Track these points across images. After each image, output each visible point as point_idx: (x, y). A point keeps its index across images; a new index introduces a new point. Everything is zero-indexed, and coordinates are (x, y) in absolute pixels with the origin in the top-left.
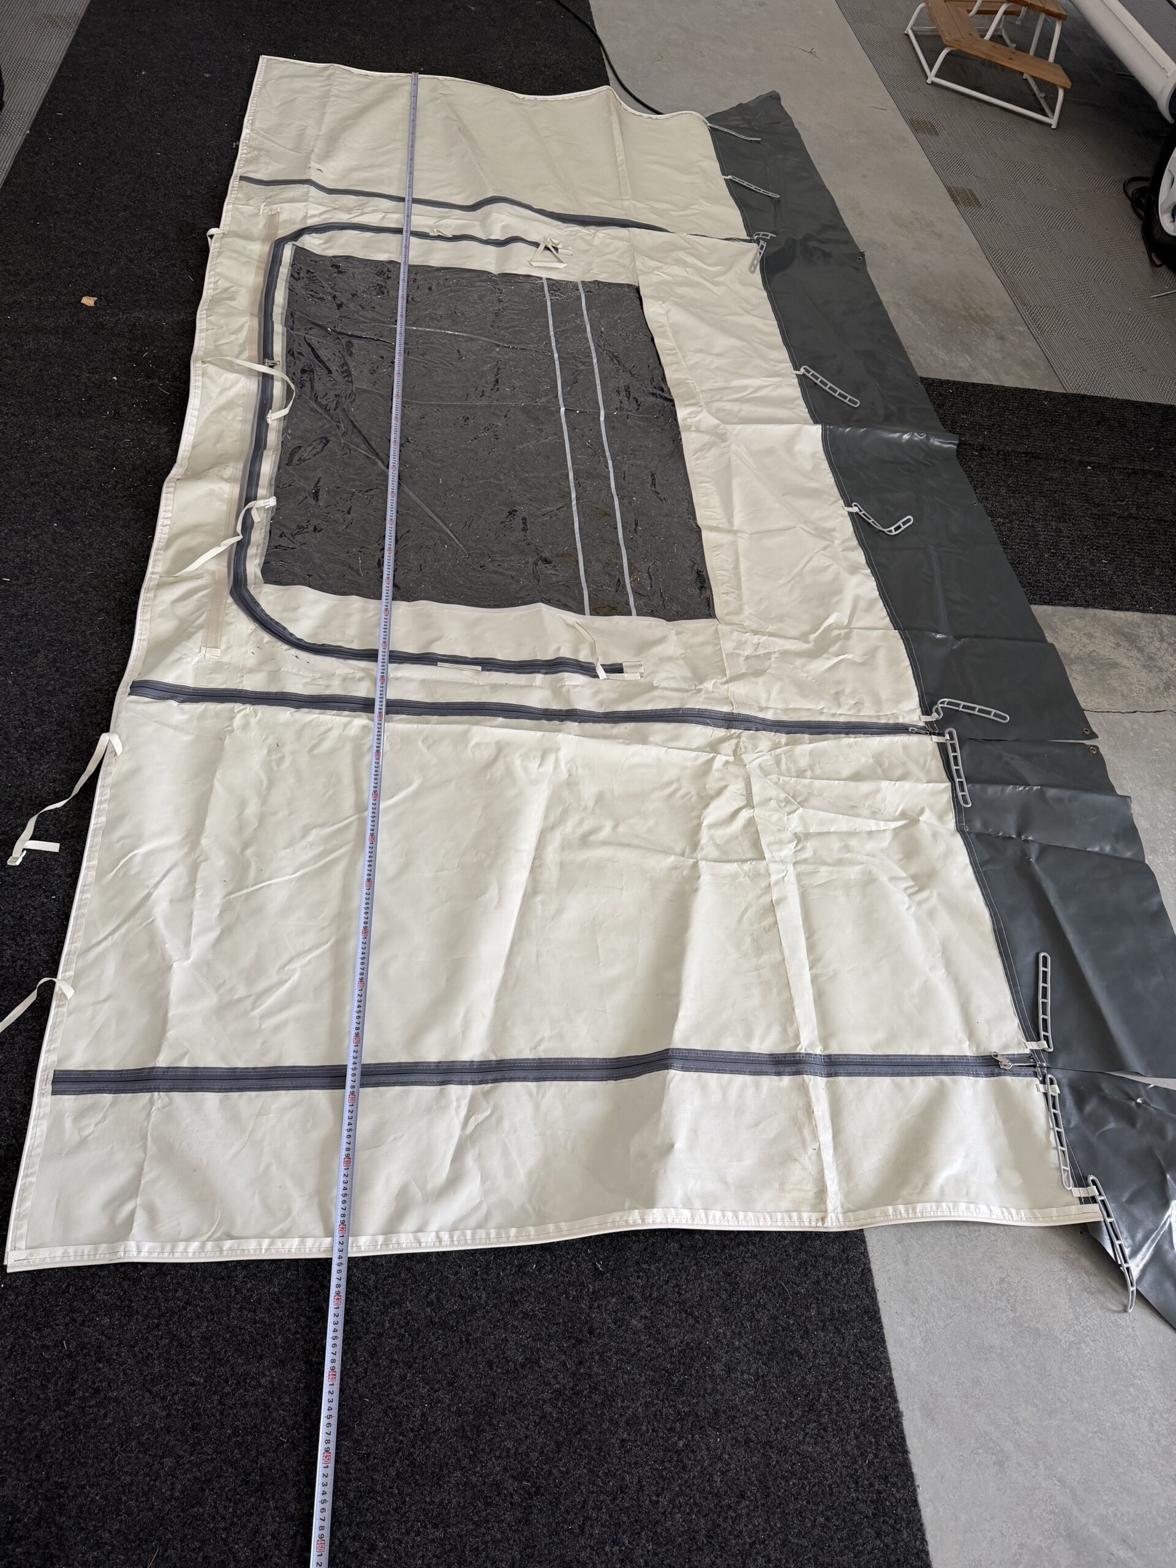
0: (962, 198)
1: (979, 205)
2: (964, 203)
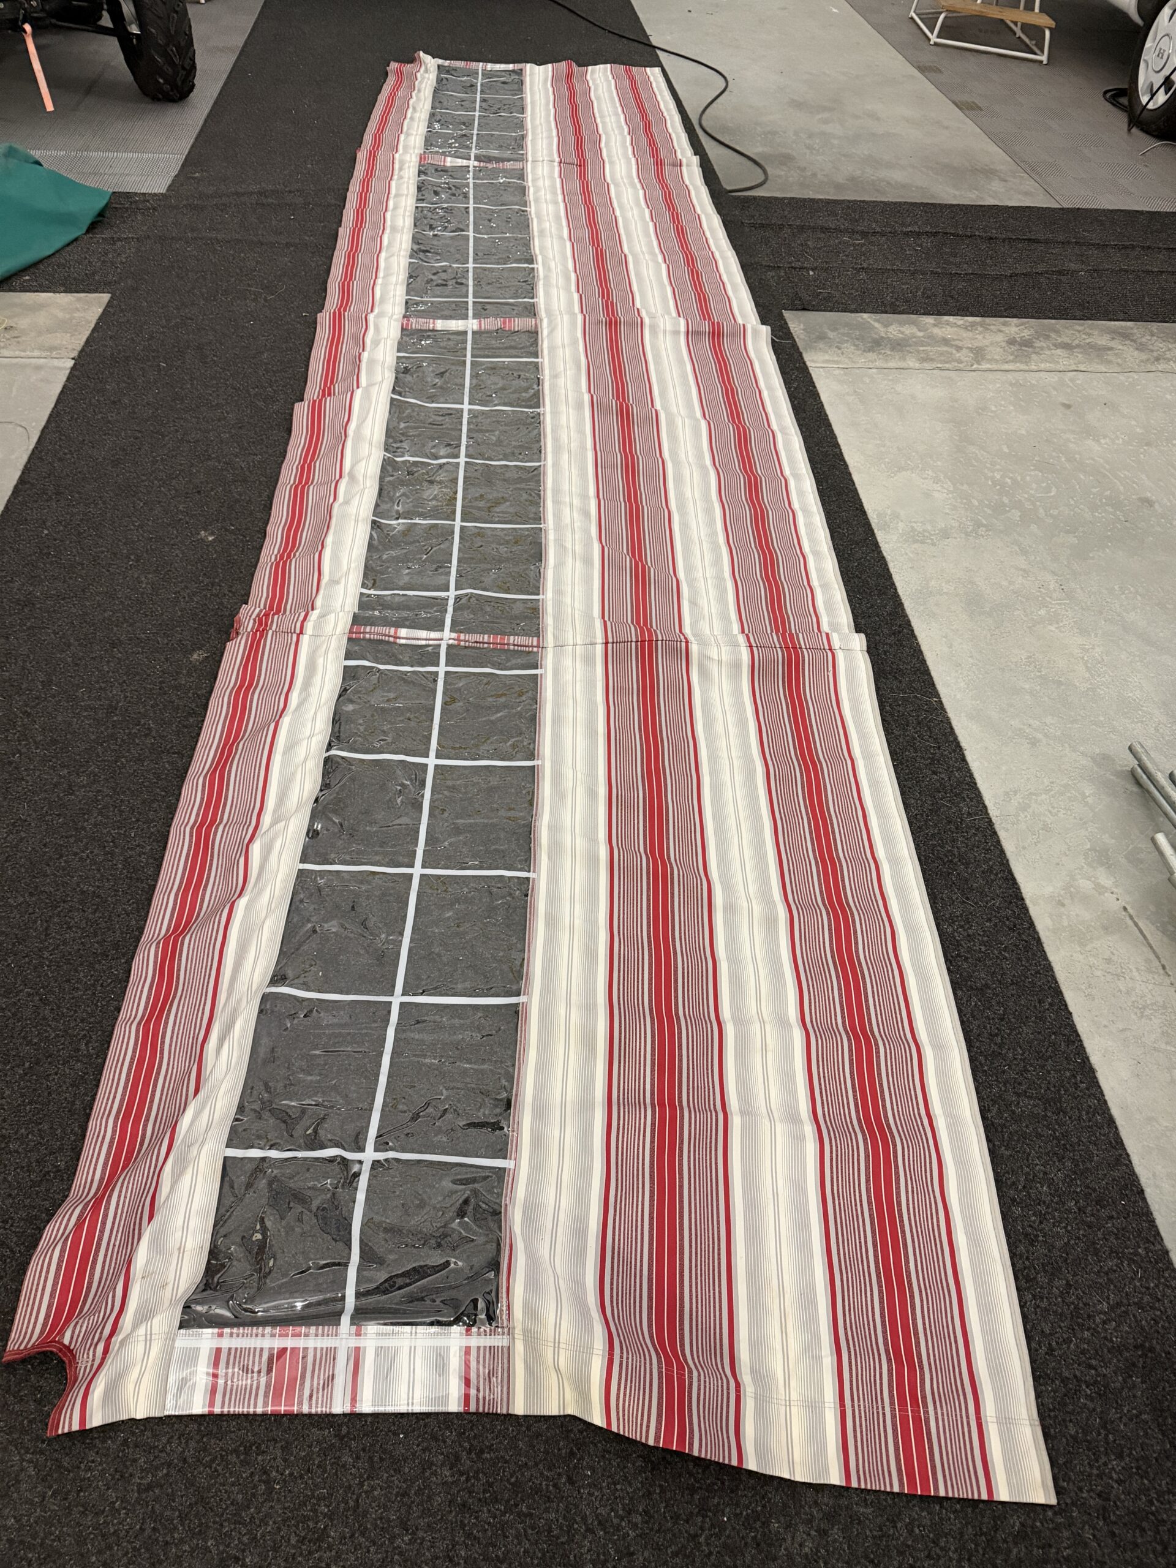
0: (966, 107)
1: (981, 110)
2: (968, 109)
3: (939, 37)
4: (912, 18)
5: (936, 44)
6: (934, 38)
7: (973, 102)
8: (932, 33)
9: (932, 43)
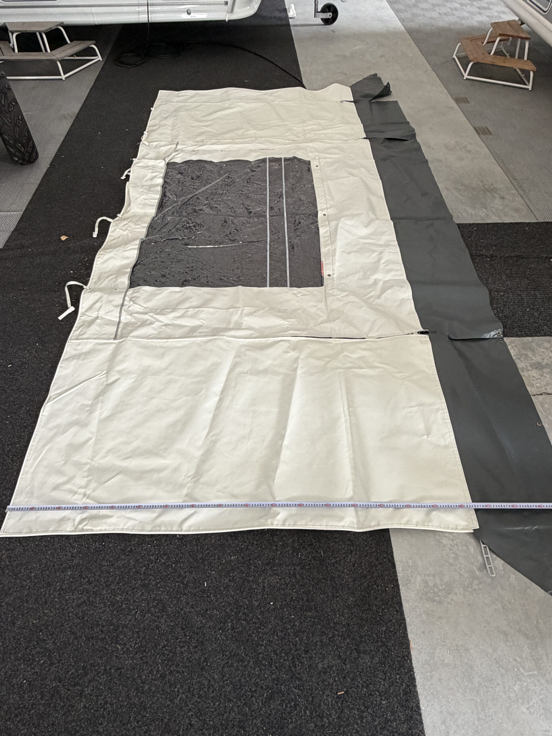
0: (482, 131)
1: (490, 133)
2: (483, 134)
3: (468, 75)
4: (454, 59)
5: (467, 79)
6: (466, 76)
7: (486, 127)
8: (465, 71)
9: (465, 78)
